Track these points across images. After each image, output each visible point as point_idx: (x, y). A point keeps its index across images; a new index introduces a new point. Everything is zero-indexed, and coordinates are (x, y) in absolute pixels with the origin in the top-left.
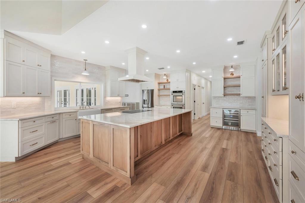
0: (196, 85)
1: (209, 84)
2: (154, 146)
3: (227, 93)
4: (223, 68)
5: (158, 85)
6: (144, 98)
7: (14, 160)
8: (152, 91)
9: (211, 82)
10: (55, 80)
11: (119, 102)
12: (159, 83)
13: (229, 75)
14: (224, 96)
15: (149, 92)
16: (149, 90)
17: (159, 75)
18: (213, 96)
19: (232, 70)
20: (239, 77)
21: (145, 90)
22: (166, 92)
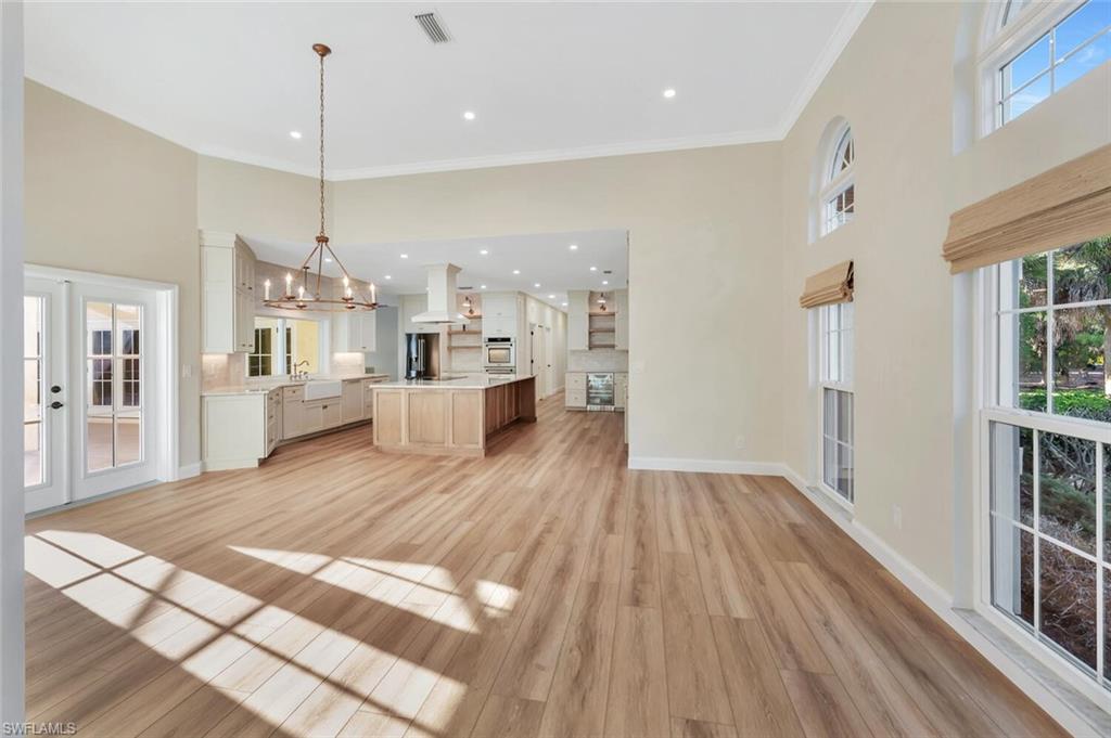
0: (534, 325)
1: (560, 318)
3: (597, 343)
4: (587, 296)
7: (257, 465)
8: (429, 337)
9: (565, 315)
10: (256, 314)
11: (359, 365)
13: (598, 310)
14: (590, 348)
15: (421, 338)
18: (569, 349)
19: (602, 301)
20: (613, 315)
21: (413, 334)
22: (470, 341)
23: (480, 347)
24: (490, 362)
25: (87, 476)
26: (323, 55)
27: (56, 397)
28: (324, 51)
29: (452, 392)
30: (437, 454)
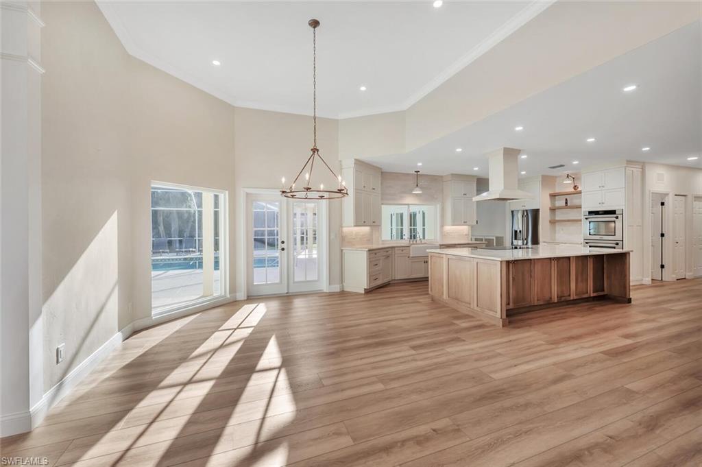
0: (666, 194)
2: (536, 299)
5: (551, 199)
6: (516, 228)
7: (363, 292)
8: (536, 213)
10: (382, 204)
11: (466, 235)
12: (553, 196)
15: (527, 214)
16: (527, 211)
17: (553, 177)
21: (518, 211)
22: (572, 215)
23: (581, 220)
24: (590, 234)
25: (294, 282)
26: (314, 27)
27: (283, 246)
28: (315, 24)
29: (476, 260)
30: (467, 313)
